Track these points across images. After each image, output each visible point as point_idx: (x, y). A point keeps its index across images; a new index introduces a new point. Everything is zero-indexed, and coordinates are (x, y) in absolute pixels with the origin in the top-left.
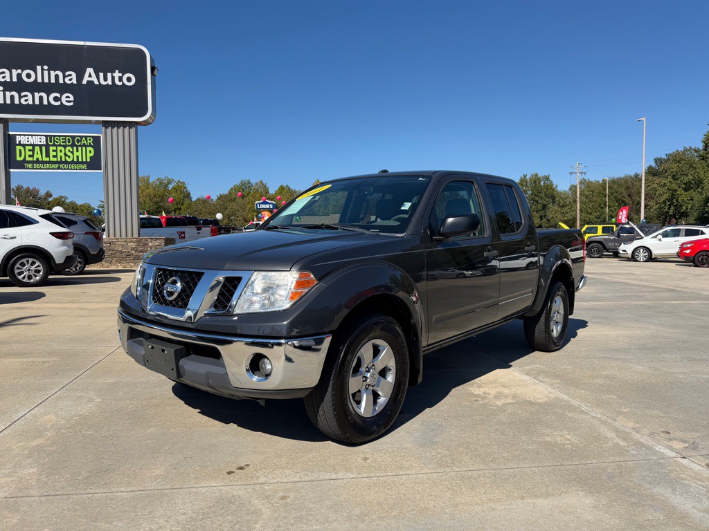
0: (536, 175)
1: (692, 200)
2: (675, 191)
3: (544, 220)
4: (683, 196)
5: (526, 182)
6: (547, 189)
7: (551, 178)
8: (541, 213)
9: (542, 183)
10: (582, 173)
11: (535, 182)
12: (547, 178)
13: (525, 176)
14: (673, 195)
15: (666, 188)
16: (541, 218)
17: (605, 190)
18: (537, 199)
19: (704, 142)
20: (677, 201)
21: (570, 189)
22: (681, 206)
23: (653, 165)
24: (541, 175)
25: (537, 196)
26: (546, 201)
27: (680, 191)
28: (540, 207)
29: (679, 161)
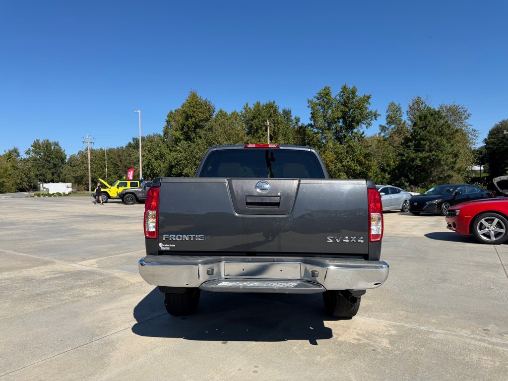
0: (48, 141)
1: (160, 166)
2: (150, 160)
3: (55, 176)
4: (155, 163)
5: (39, 145)
6: (57, 152)
7: (60, 144)
8: (54, 170)
9: (52, 148)
10: (91, 143)
11: (47, 146)
12: (56, 144)
13: (38, 141)
14: (149, 162)
15: (145, 157)
16: (53, 174)
17: (104, 156)
18: (49, 159)
19: (164, 132)
20: (152, 166)
21: (79, 154)
22: (154, 169)
23: (132, 142)
24: (51, 141)
25: (49, 157)
26: (57, 161)
27: (153, 160)
28: (51, 165)
29: (151, 142)
